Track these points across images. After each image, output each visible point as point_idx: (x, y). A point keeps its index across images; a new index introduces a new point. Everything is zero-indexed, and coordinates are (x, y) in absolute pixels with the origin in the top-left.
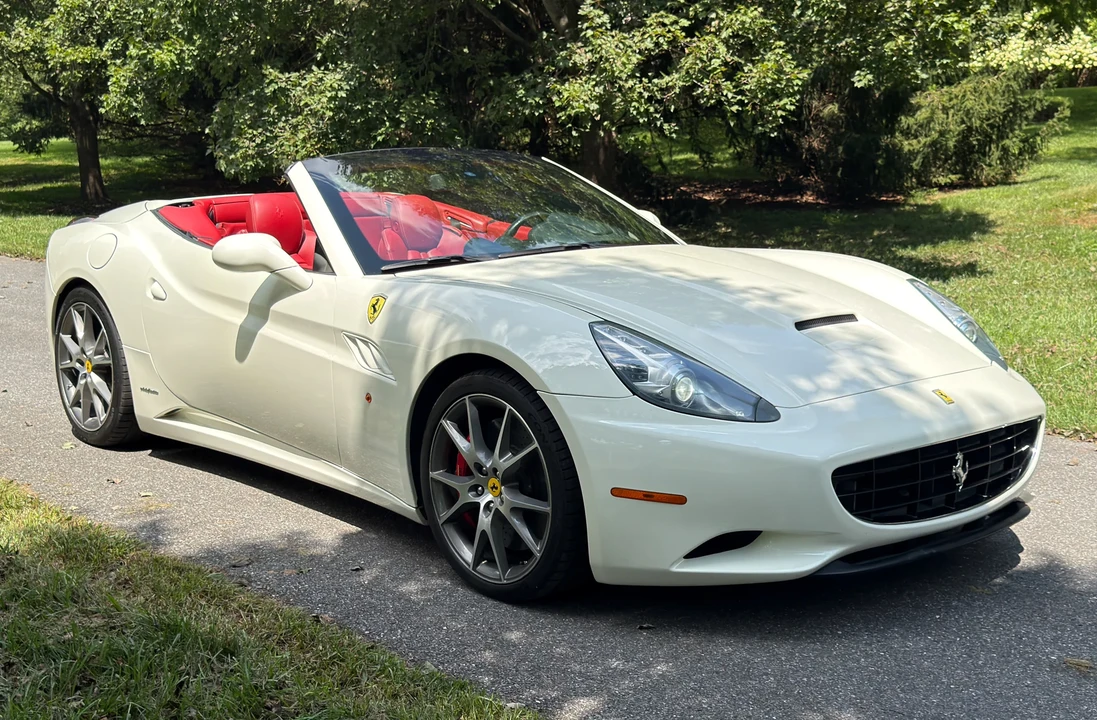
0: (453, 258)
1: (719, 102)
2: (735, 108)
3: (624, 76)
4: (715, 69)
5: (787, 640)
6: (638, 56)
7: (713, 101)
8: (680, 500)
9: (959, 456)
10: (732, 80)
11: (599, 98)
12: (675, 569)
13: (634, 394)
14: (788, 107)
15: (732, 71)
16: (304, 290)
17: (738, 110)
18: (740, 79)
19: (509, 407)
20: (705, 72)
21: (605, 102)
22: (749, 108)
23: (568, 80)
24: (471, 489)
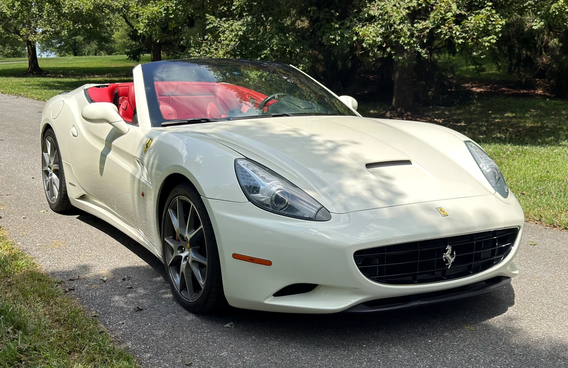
0: (203, 119)
1: (451, 37)
2: (460, 41)
3: (398, 22)
4: (449, 18)
5: (330, 348)
6: (407, 11)
7: (447, 37)
8: (268, 263)
9: (449, 248)
10: (460, 24)
11: (382, 34)
12: (267, 302)
13: (249, 201)
14: (492, 41)
15: (459, 19)
16: (125, 134)
17: (462, 42)
18: (464, 23)
19: (192, 204)
20: (444, 20)
21: (385, 36)
22: (470, 41)
23: (366, 25)
24: (179, 249)
